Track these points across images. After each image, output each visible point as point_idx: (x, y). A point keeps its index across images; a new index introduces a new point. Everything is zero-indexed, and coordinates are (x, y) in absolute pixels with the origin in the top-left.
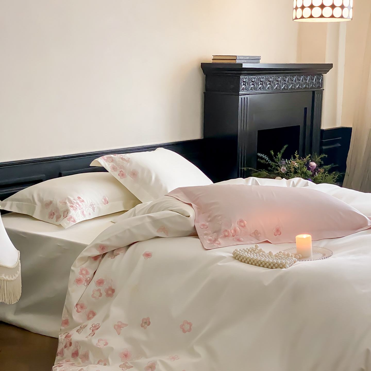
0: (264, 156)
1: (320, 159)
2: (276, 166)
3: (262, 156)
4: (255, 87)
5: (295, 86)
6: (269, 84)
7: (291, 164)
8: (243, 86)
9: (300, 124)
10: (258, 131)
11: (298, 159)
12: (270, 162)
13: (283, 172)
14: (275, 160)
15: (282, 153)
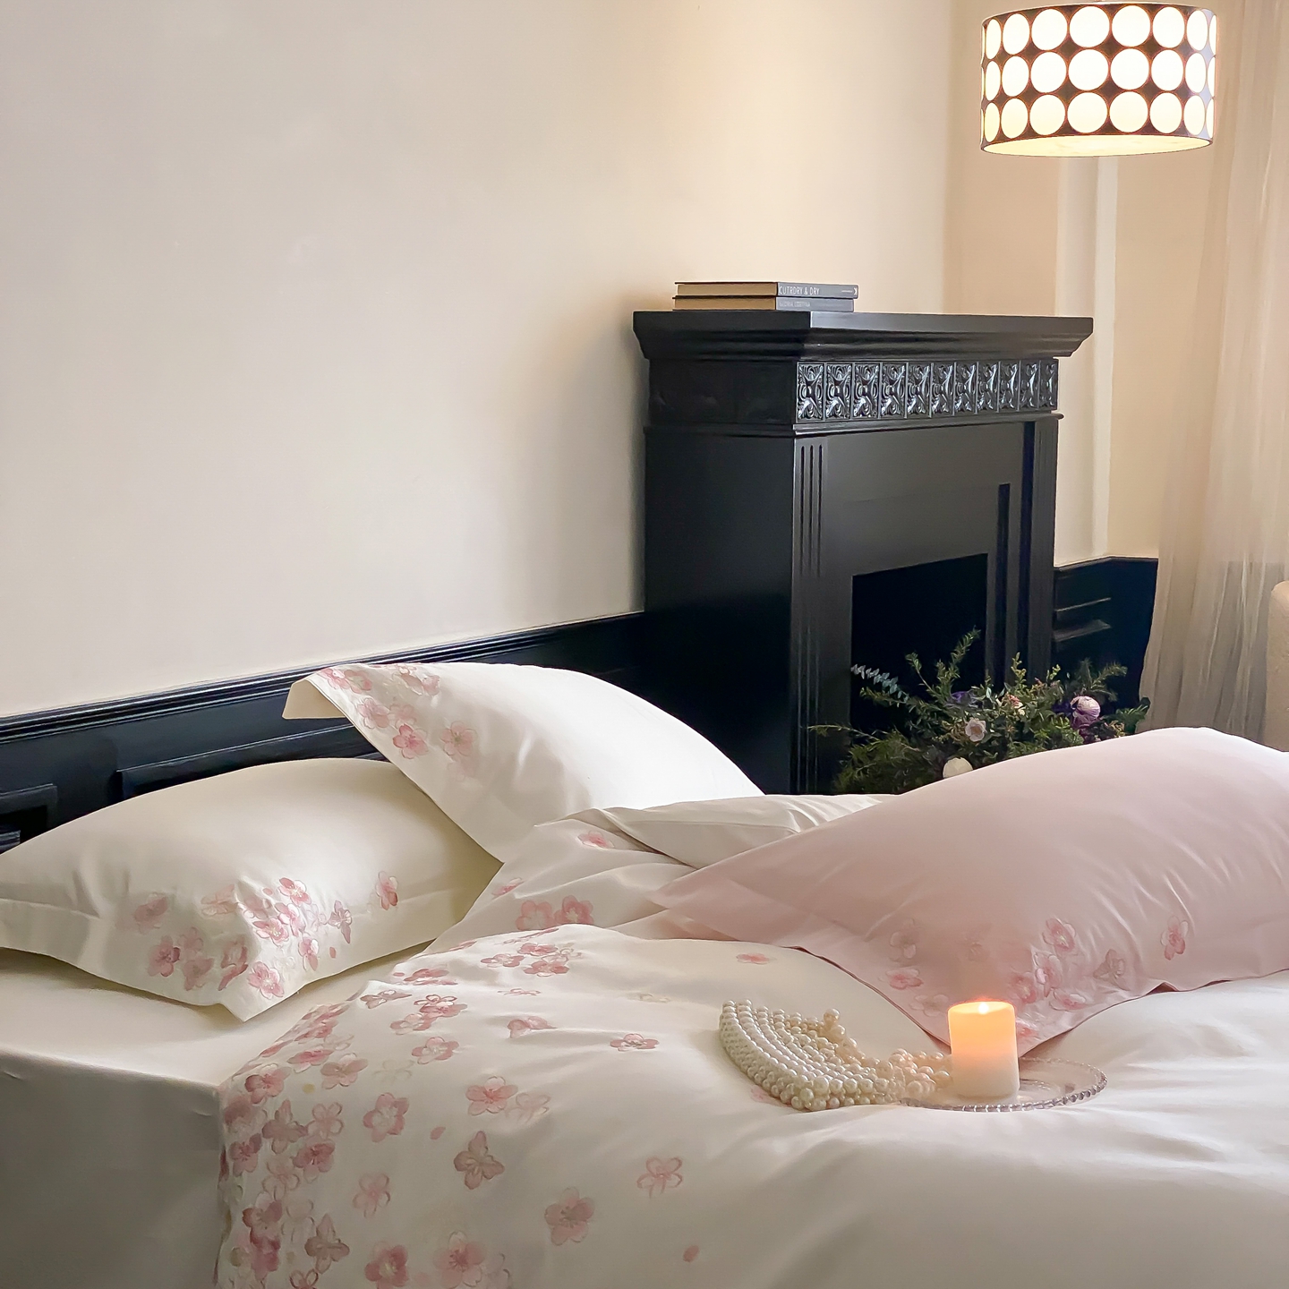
1: (1103, 682)
2: (933, 713)
3: (873, 678)
4: (846, 404)
5: (972, 404)
6: (891, 394)
7: (1003, 705)
8: (806, 403)
9: (988, 547)
10: (854, 577)
11: (1024, 683)
12: (907, 698)
13: (975, 739)
14: (930, 689)
15: (957, 664)
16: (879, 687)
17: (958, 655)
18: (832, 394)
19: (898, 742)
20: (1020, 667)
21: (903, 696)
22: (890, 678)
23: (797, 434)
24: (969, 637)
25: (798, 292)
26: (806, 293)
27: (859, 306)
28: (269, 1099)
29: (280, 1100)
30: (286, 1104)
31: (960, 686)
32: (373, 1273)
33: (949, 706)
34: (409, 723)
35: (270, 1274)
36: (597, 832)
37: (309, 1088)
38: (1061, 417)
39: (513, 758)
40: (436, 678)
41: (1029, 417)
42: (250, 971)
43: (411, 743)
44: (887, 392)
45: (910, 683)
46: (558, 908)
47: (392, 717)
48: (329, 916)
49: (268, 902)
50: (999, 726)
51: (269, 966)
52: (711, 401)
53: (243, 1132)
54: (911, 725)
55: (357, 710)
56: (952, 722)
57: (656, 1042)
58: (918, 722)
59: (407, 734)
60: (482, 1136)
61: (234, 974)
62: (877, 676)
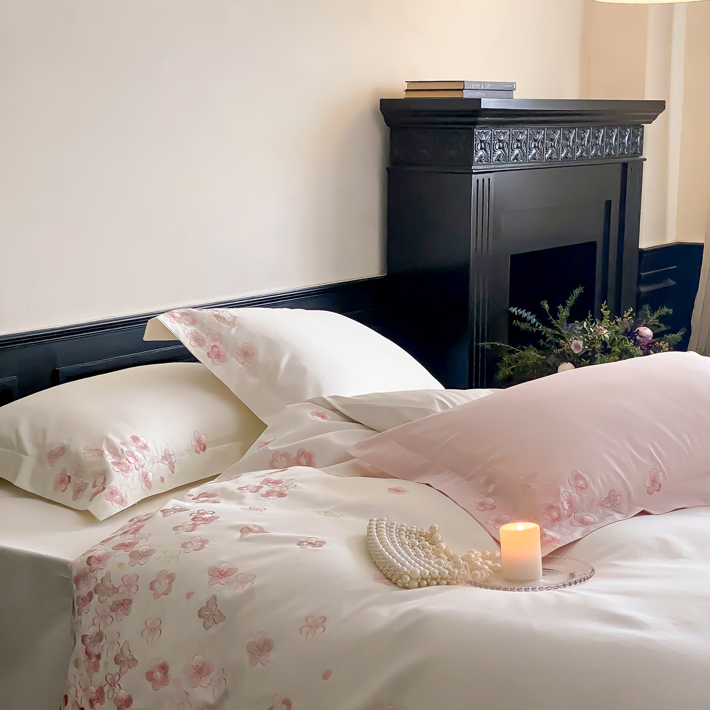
0: (526, 314)
3: (522, 314)
4: (506, 153)
5: (588, 152)
6: (535, 147)
7: (594, 331)
8: (481, 153)
9: (598, 237)
10: (511, 256)
11: (608, 319)
12: (540, 327)
13: (576, 352)
14: (554, 322)
15: (569, 307)
16: (524, 320)
17: (570, 302)
18: (497, 147)
19: (533, 353)
20: (606, 310)
21: (539, 326)
22: (531, 315)
23: (474, 171)
24: (577, 292)
25: (477, 86)
26: (482, 88)
27: (516, 95)
28: (99, 571)
29: (104, 572)
30: (108, 575)
31: (570, 320)
32: (150, 676)
33: (565, 332)
34: (217, 344)
35: (95, 674)
36: (322, 410)
37: (121, 565)
38: (645, 160)
39: (277, 366)
40: (235, 318)
41: (625, 160)
42: (106, 491)
43: (218, 356)
44: (533, 146)
45: (543, 318)
46: (294, 455)
47: (207, 340)
48: (160, 458)
49: (122, 450)
50: (591, 345)
51: (119, 488)
52: (424, 151)
53: (84, 590)
54: (542, 342)
55: (187, 336)
56: (566, 342)
57: (324, 543)
58: (547, 341)
59: (216, 350)
60: (214, 598)
61: (98, 492)
62: (524, 314)
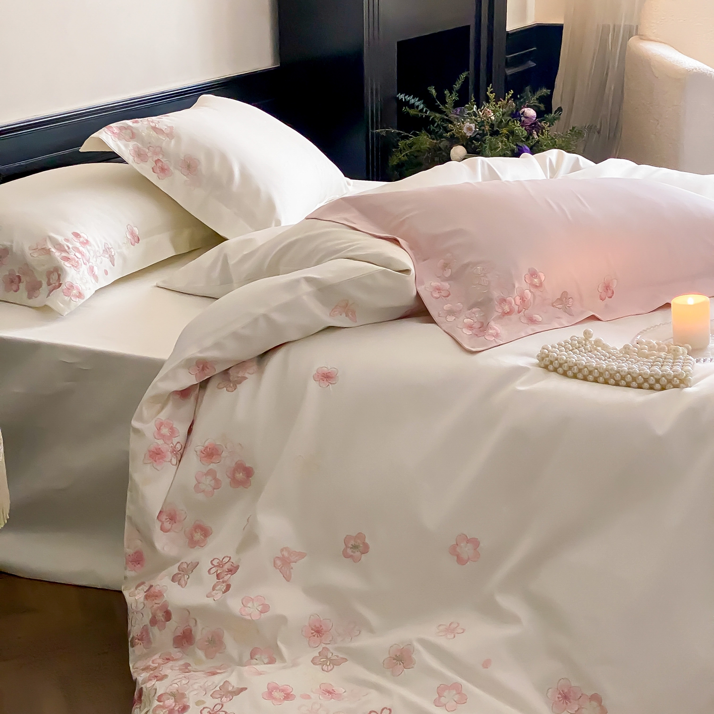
0: (413, 100)
1: (537, 99)
2: (443, 120)
3: (409, 101)
7: (483, 114)
9: (470, 21)
10: (398, 42)
11: (494, 101)
12: (428, 112)
13: (468, 134)
14: (441, 107)
15: (457, 92)
16: (412, 106)
17: (457, 86)
19: (425, 137)
20: (491, 92)
22: (419, 101)
31: (457, 104)
42: (63, 287)
48: (102, 252)
51: (74, 283)
54: (432, 128)
56: (454, 125)
58: (435, 125)
61: (54, 288)
62: (412, 100)
